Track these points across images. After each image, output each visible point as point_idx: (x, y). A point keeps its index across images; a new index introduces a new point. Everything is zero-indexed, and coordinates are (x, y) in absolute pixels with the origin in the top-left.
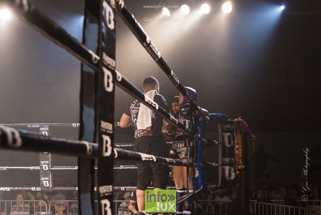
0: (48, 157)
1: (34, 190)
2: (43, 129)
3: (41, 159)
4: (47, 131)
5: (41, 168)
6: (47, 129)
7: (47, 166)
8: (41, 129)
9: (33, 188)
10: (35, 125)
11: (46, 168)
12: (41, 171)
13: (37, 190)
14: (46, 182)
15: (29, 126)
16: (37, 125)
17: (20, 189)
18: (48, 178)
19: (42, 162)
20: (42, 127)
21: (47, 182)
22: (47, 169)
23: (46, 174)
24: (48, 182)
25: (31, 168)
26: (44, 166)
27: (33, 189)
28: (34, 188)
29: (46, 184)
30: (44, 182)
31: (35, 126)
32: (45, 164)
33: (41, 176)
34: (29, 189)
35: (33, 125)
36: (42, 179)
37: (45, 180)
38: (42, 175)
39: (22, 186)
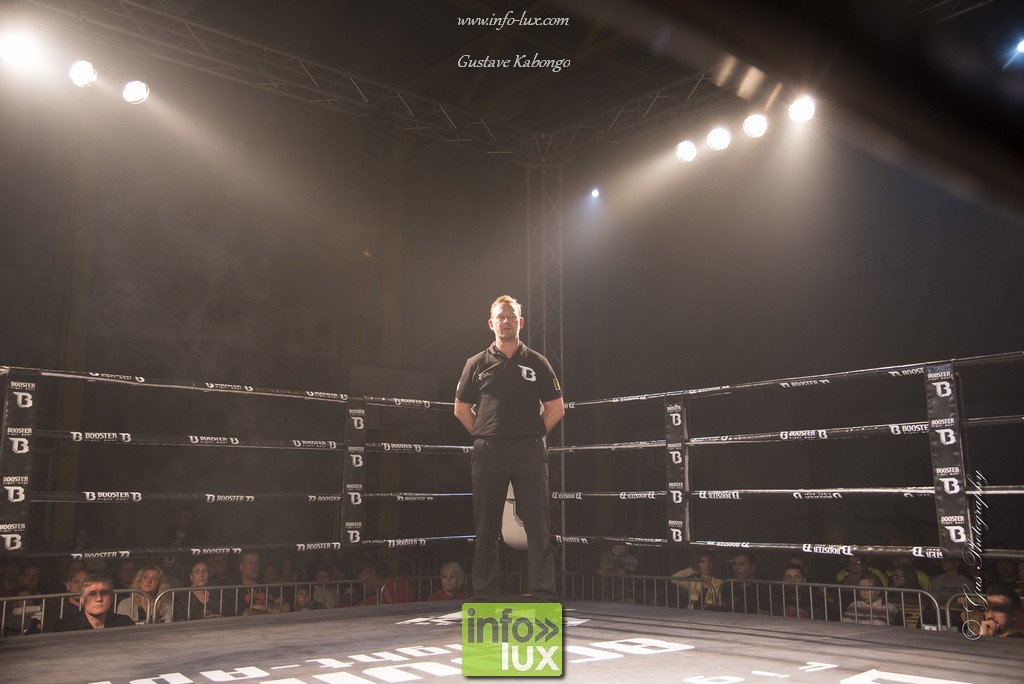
0: (956, 454)
1: (920, 555)
2: (935, 375)
3: (935, 462)
4: (949, 380)
5: (939, 488)
6: (948, 373)
7: (955, 481)
8: (930, 376)
9: (915, 548)
10: (910, 368)
11: (952, 488)
12: (939, 498)
13: (929, 555)
14: (956, 529)
15: (893, 373)
16: (915, 367)
17: (881, 550)
18: (962, 518)
19: (939, 470)
20: (933, 371)
21: (958, 531)
22: (957, 489)
23: (953, 504)
24: (962, 530)
25: (908, 491)
26: (946, 481)
27: (917, 551)
28: (920, 549)
29: (958, 537)
30: (952, 529)
31: (912, 372)
32: (948, 476)
33: (940, 510)
34: (905, 551)
35: (906, 369)
36: (944, 519)
37: (954, 524)
38: (940, 507)
39: (886, 543)
